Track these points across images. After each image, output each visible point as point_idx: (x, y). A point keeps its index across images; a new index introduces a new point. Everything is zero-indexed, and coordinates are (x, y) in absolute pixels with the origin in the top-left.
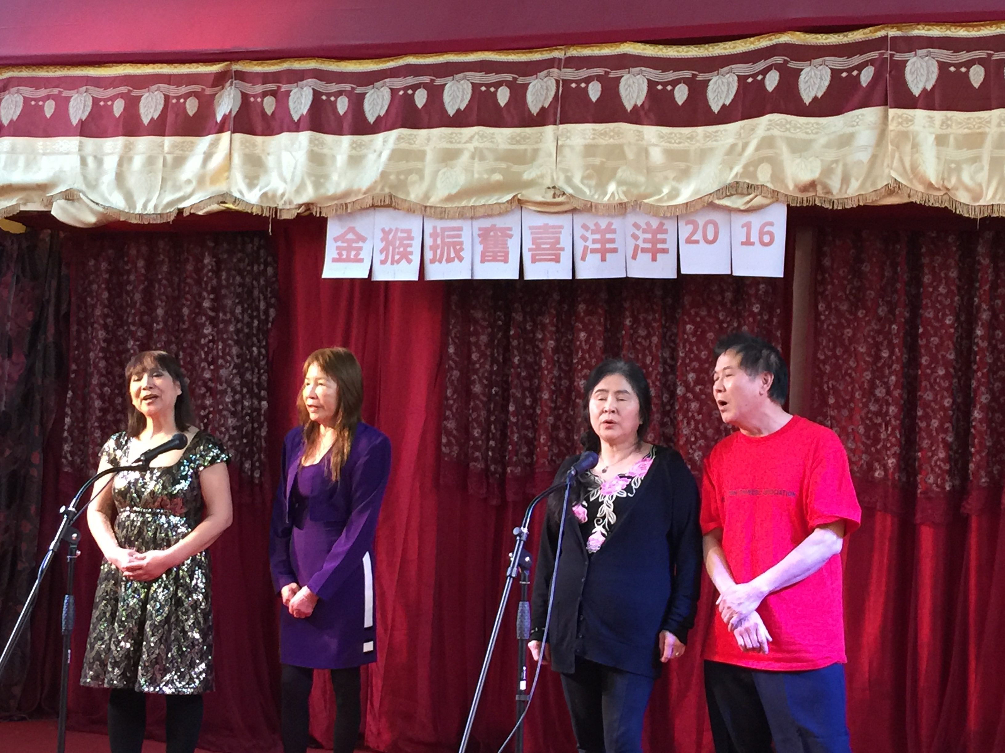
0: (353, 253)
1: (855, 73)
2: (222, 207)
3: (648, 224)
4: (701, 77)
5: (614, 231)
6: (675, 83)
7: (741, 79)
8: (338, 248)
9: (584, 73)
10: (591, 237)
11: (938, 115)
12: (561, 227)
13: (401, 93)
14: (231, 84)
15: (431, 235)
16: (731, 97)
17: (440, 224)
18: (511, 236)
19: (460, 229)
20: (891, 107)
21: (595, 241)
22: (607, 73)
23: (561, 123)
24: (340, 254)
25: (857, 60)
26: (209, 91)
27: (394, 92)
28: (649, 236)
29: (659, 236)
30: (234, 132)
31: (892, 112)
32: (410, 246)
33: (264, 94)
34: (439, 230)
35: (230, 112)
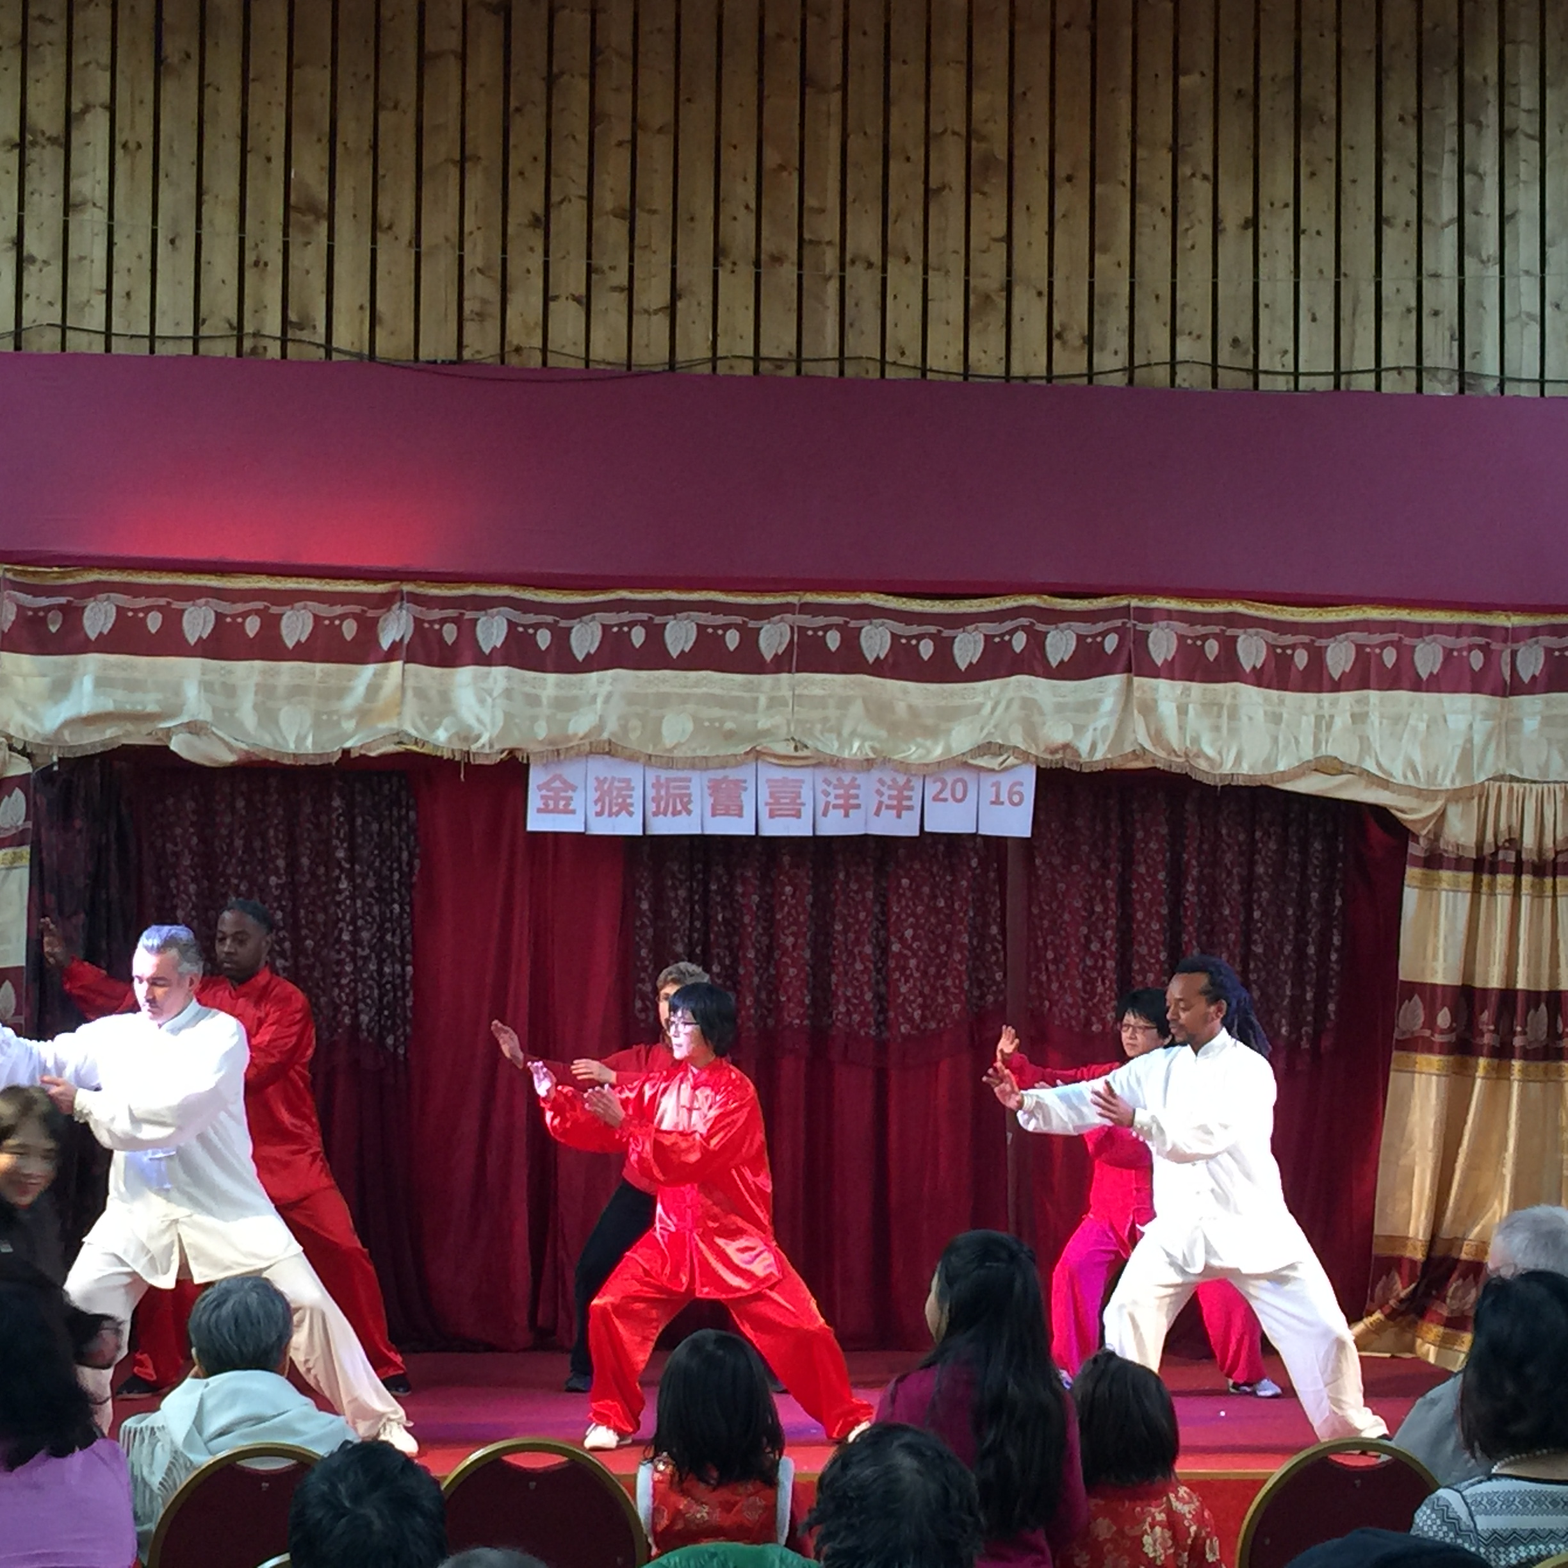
0: (562, 803)
1: (1099, 639)
2: (400, 748)
3: (894, 780)
4: (946, 633)
5: (858, 787)
6: (920, 637)
7: (988, 638)
8: (542, 797)
9: (821, 621)
10: (833, 792)
11: (1179, 685)
12: (802, 781)
13: (615, 629)
14: (401, 608)
15: (653, 786)
16: (978, 655)
17: (664, 774)
18: (745, 789)
19: (690, 780)
20: (1137, 675)
21: (837, 797)
22: (847, 623)
23: (798, 671)
24: (546, 805)
25: (1101, 626)
26: (371, 613)
27: (606, 628)
28: (895, 793)
29: (906, 793)
30: (406, 662)
31: (1137, 680)
32: (631, 796)
33: (443, 621)
34: (663, 780)
35: (402, 639)
